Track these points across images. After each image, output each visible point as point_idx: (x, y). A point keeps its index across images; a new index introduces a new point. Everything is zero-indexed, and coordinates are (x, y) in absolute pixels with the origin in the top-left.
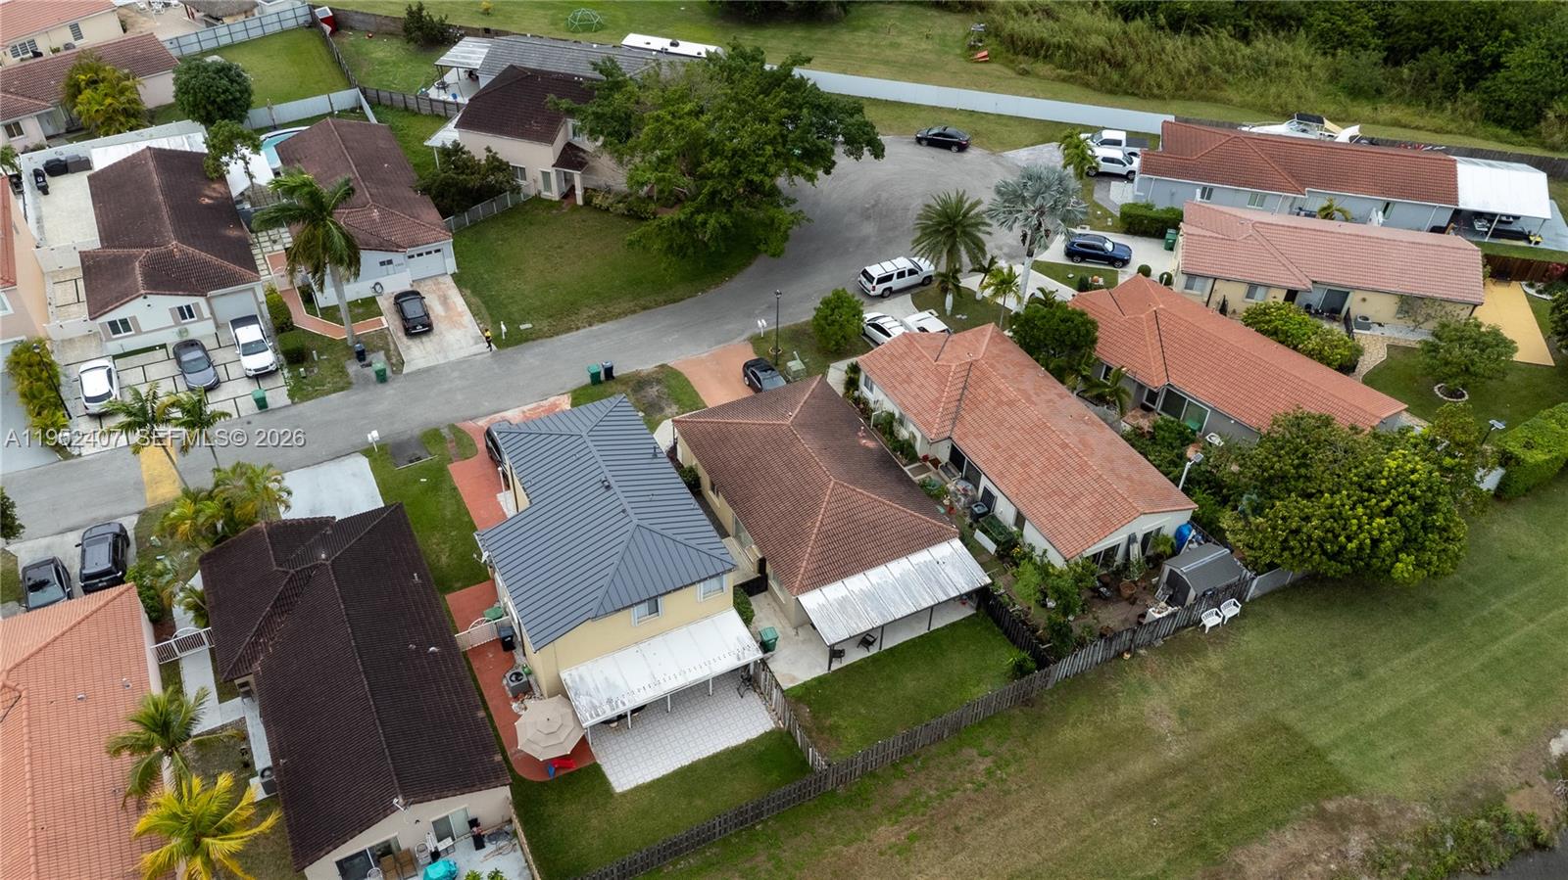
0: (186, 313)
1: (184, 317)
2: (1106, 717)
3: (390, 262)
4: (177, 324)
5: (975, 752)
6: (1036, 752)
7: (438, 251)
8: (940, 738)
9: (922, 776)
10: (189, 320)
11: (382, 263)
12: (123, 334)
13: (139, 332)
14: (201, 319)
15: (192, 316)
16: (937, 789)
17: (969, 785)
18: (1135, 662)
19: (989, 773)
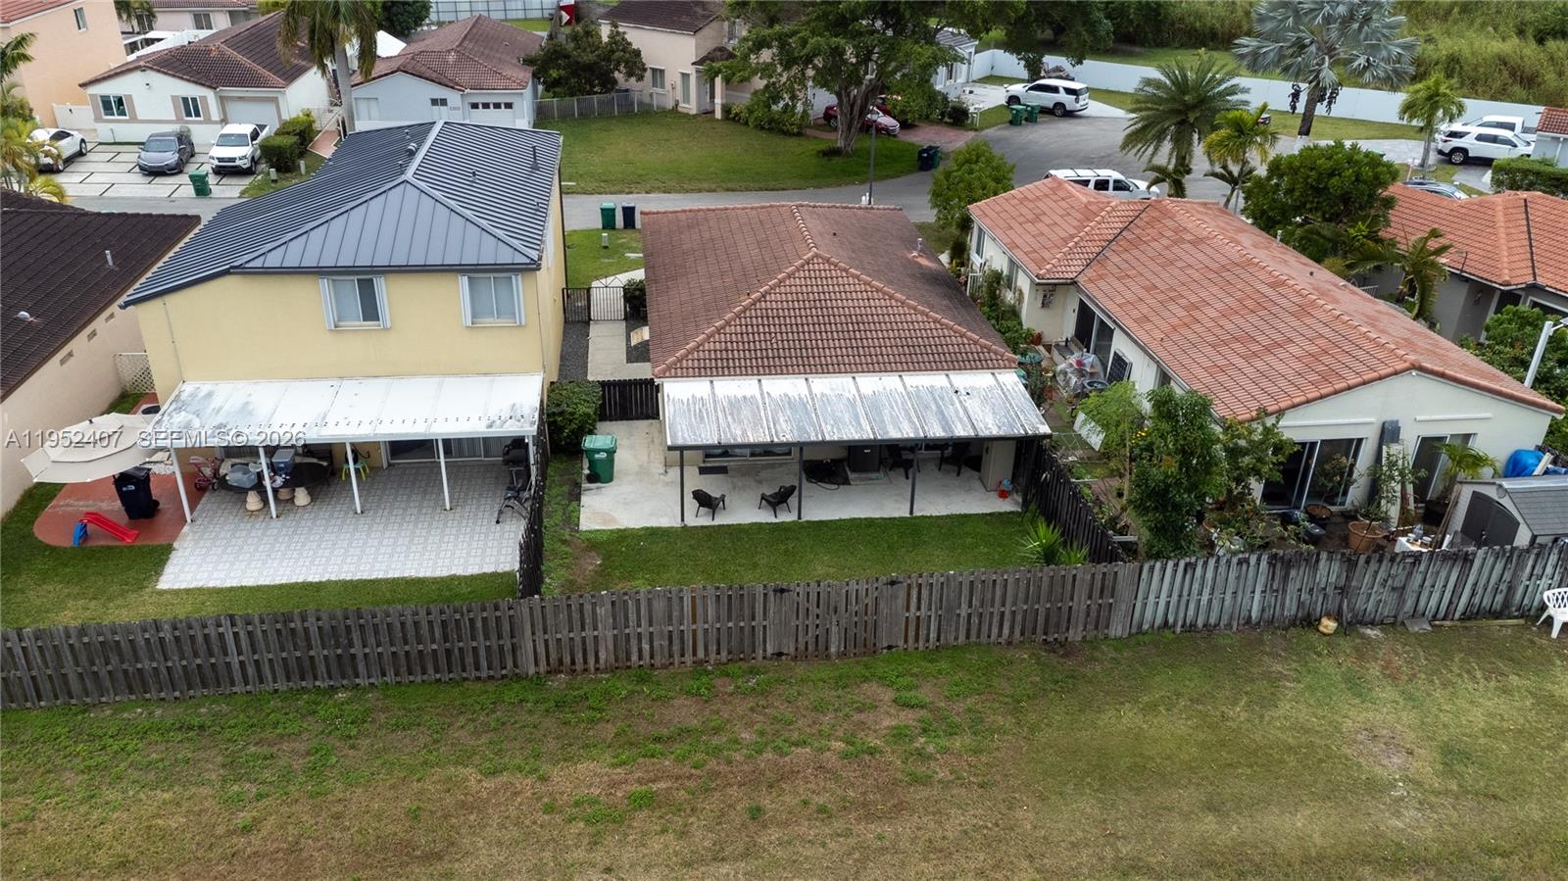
0: (191, 107)
1: (189, 114)
2: (1238, 712)
3: (444, 102)
4: (179, 120)
5: (888, 695)
6: (1032, 730)
7: (509, 106)
8: (818, 651)
9: (742, 707)
10: (194, 118)
11: (434, 102)
12: (116, 117)
13: (134, 119)
14: (208, 121)
15: (197, 114)
16: (762, 733)
17: (839, 745)
18: (1345, 644)
19: (899, 735)
